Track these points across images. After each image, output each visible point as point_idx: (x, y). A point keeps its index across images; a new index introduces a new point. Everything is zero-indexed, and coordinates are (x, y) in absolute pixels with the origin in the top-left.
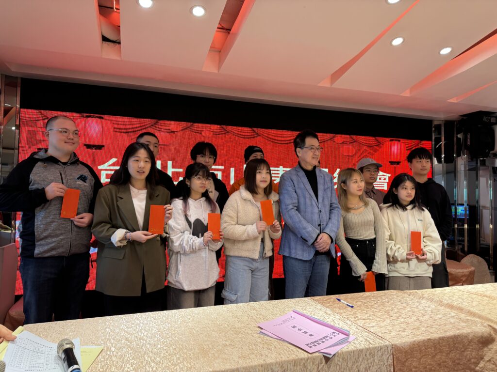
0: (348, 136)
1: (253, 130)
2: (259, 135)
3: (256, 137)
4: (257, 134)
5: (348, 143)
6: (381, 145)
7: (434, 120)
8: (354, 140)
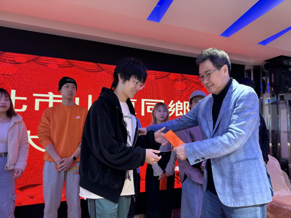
0: (180, 75)
1: (98, 65)
2: (104, 70)
3: (101, 71)
4: (102, 69)
5: (180, 80)
7: (246, 65)
8: (185, 78)
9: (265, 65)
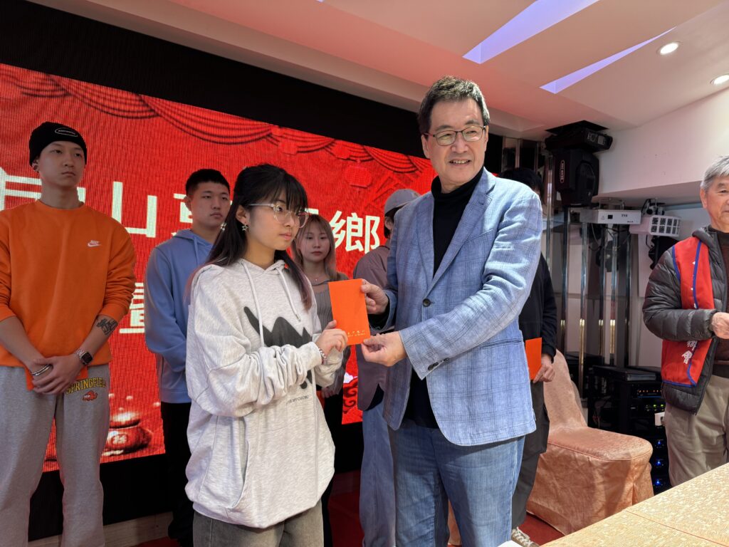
0: (357, 146)
1: (144, 102)
2: (161, 116)
3: (153, 116)
4: (154, 111)
5: (359, 161)
6: (417, 172)
7: (505, 137)
8: (370, 156)
9: (546, 140)
